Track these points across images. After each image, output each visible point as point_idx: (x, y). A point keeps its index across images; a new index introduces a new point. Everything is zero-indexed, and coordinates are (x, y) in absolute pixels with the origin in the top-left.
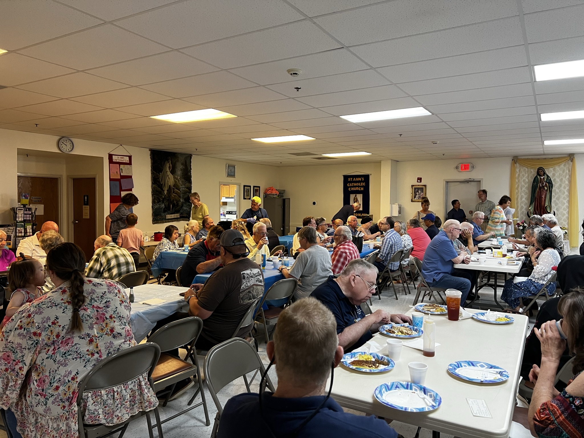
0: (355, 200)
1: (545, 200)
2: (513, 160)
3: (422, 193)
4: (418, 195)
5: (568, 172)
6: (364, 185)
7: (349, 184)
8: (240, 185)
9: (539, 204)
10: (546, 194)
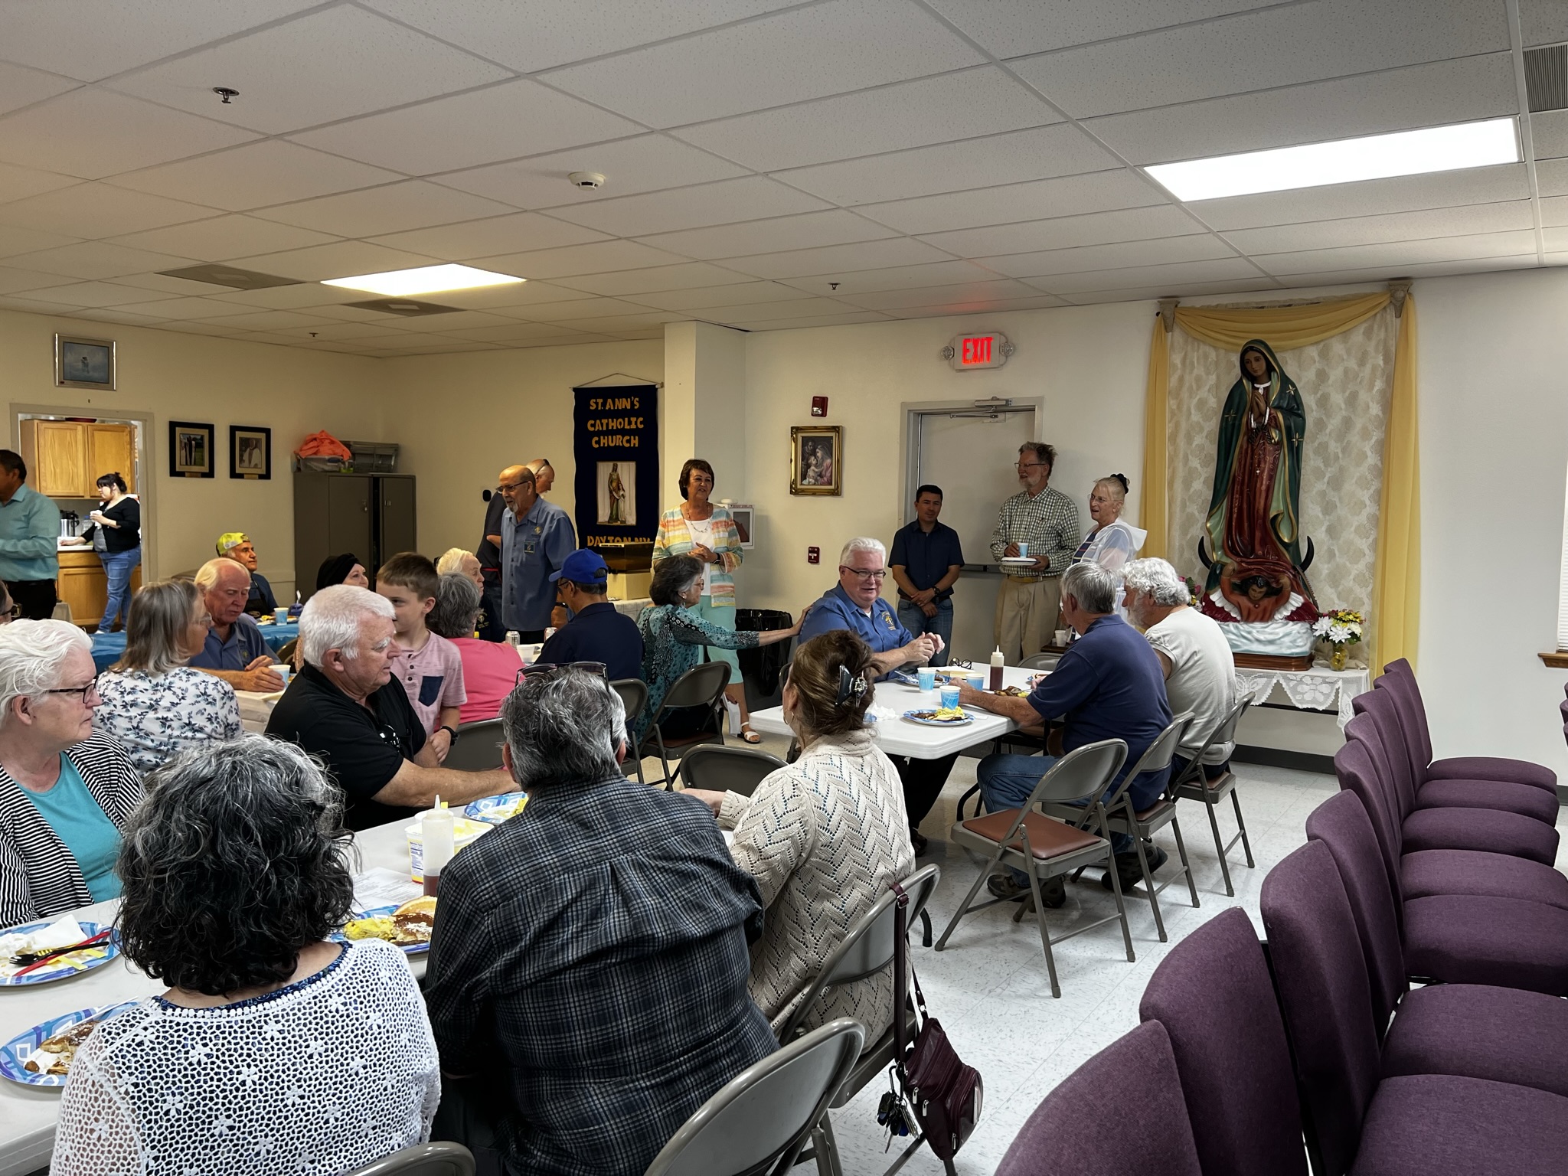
0: (614, 484)
1: (1269, 489)
2: (1158, 314)
3: (829, 461)
4: (816, 466)
5: (1381, 363)
6: (642, 426)
7: (593, 422)
8: (146, 419)
9: (1245, 506)
10: (1274, 463)
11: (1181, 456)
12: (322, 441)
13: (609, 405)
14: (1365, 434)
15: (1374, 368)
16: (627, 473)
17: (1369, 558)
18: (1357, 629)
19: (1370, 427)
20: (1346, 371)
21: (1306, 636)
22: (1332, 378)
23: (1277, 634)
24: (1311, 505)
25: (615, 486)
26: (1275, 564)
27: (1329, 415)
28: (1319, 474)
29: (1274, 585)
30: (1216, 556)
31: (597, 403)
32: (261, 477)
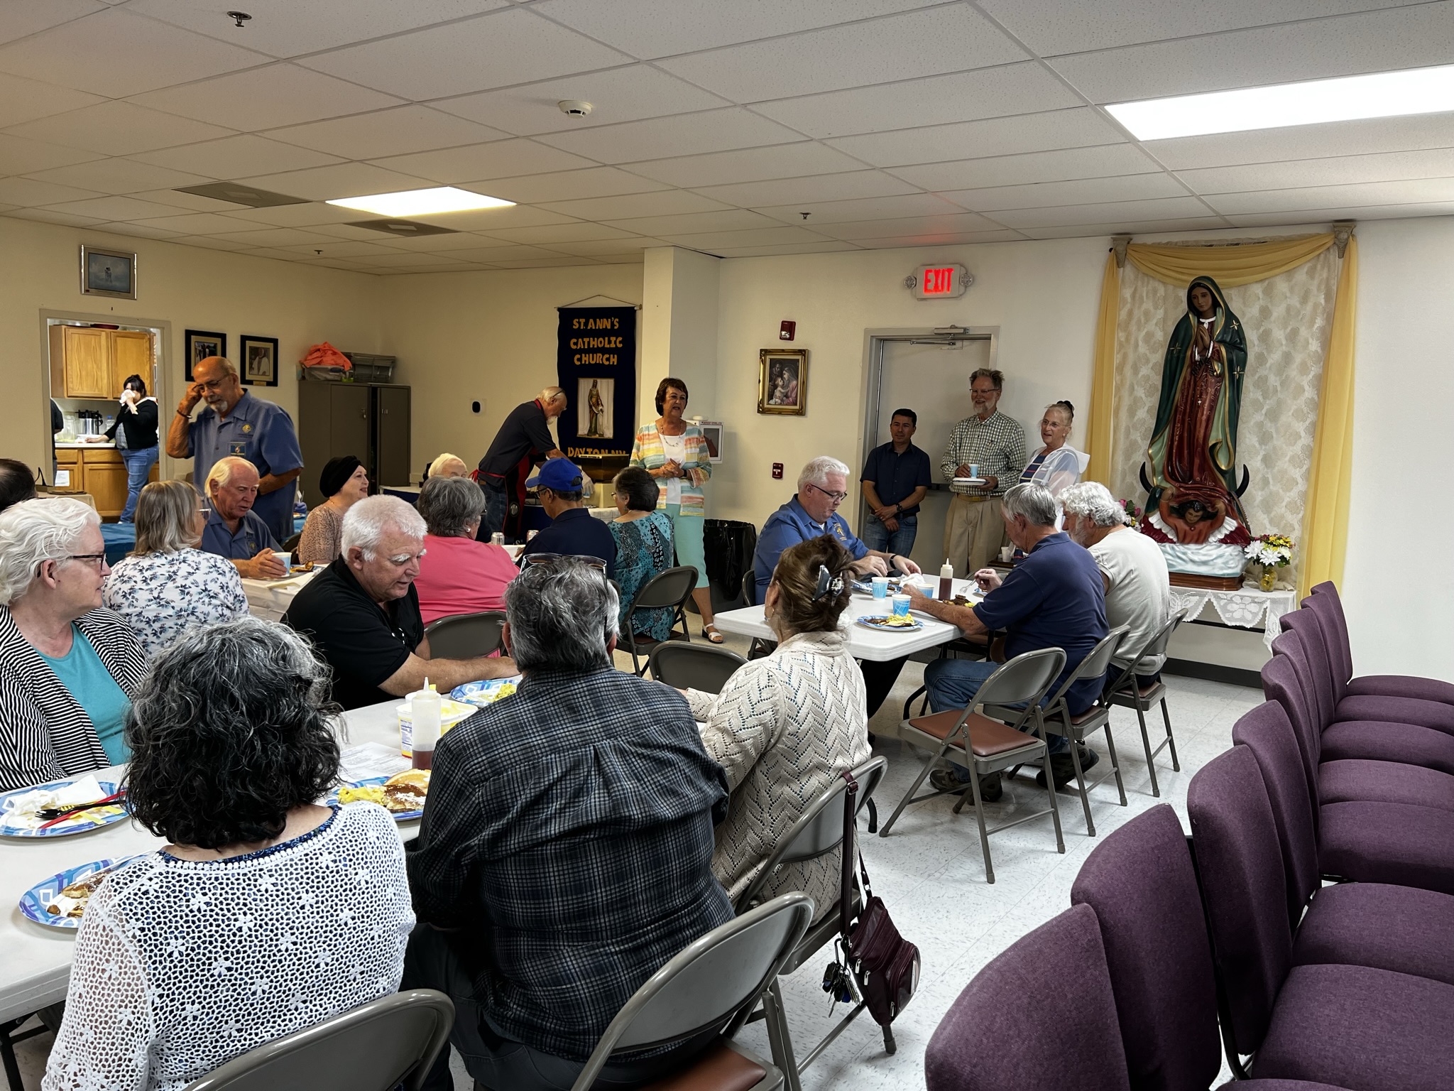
0: (594, 400)
1: (1210, 420)
2: (1111, 250)
3: (795, 382)
4: (783, 387)
5: (1323, 301)
6: (621, 346)
7: (575, 340)
8: (164, 326)
9: (1186, 435)
10: (1215, 395)
11: (1127, 386)
12: (325, 351)
13: (591, 325)
14: (1304, 369)
15: (1316, 306)
16: (606, 388)
17: (1301, 486)
18: (1286, 553)
19: (1310, 363)
20: (1288, 309)
21: (1238, 558)
22: (1275, 314)
23: (1210, 555)
24: (1248, 435)
25: (595, 402)
26: (1211, 490)
27: (1270, 352)
28: (1258, 406)
29: (1210, 510)
30: (1156, 481)
31: (579, 323)
32: (269, 384)
